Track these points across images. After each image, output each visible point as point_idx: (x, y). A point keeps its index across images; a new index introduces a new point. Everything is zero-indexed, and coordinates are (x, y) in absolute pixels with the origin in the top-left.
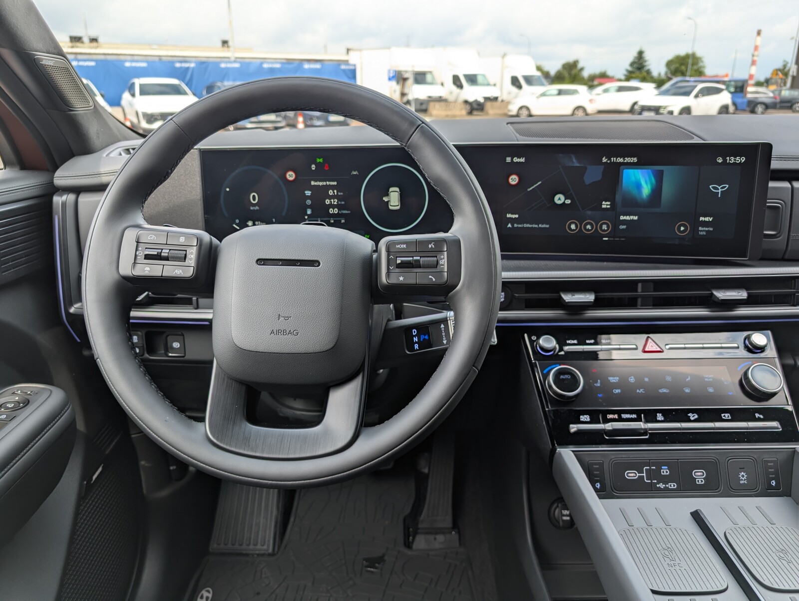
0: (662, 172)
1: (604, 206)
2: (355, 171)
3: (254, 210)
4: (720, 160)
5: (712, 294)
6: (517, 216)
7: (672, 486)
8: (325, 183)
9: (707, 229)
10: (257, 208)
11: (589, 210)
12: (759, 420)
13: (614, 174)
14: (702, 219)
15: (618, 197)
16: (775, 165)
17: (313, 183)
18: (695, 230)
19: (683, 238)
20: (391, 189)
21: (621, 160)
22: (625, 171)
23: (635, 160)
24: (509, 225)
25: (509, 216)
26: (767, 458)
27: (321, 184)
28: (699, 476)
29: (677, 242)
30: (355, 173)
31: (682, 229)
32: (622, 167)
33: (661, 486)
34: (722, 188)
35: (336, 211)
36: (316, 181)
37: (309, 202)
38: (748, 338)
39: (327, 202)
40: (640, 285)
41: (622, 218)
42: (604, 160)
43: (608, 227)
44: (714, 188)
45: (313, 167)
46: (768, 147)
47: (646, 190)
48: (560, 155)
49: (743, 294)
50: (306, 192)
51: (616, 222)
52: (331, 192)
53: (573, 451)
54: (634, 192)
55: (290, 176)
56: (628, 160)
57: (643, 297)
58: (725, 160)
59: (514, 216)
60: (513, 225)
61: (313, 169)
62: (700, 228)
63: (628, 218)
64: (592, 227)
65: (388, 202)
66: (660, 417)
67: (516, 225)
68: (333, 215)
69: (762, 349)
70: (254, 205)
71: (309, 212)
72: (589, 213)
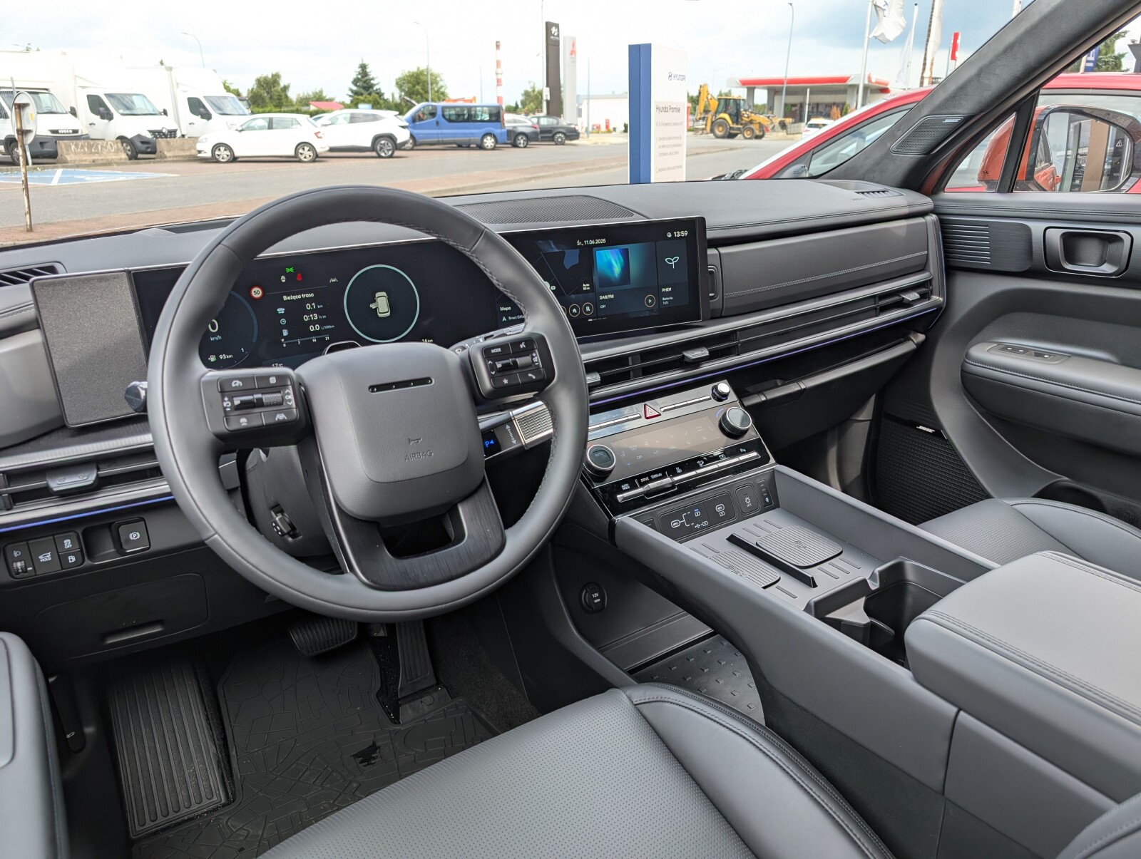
0: (627, 250)
1: (584, 289)
2: (333, 278)
3: (215, 341)
4: (669, 235)
5: (684, 356)
6: (510, 308)
7: (705, 523)
8: (299, 297)
9: (668, 299)
10: (219, 337)
11: (572, 294)
12: (744, 453)
13: (588, 256)
14: (663, 290)
15: (595, 278)
16: (710, 234)
17: (285, 298)
18: (659, 301)
19: (651, 310)
20: (378, 294)
21: (593, 242)
22: (597, 252)
23: (604, 241)
24: (504, 319)
25: (502, 309)
26: (759, 481)
27: (295, 297)
28: (720, 509)
29: (647, 314)
30: (333, 280)
31: (650, 301)
32: (594, 249)
33: (698, 526)
34: (674, 260)
35: (317, 327)
36: (288, 295)
37: (283, 321)
38: (716, 388)
39: (306, 318)
40: (630, 358)
41: (602, 298)
42: (579, 243)
43: (591, 308)
44: (669, 260)
45: (283, 279)
46: (702, 220)
47: (617, 269)
48: (540, 242)
49: (704, 352)
50: (278, 310)
51: (597, 303)
52: (308, 307)
53: (630, 517)
54: (608, 272)
55: (256, 293)
56: (598, 241)
57: (633, 369)
58: (673, 235)
59: (507, 309)
60: (507, 318)
61: (284, 281)
62: (664, 299)
63: (606, 297)
64: (578, 311)
65: (376, 309)
66: (679, 471)
67: (510, 318)
68: (315, 333)
69: (725, 396)
70: (215, 335)
71: (285, 333)
72: (573, 296)
